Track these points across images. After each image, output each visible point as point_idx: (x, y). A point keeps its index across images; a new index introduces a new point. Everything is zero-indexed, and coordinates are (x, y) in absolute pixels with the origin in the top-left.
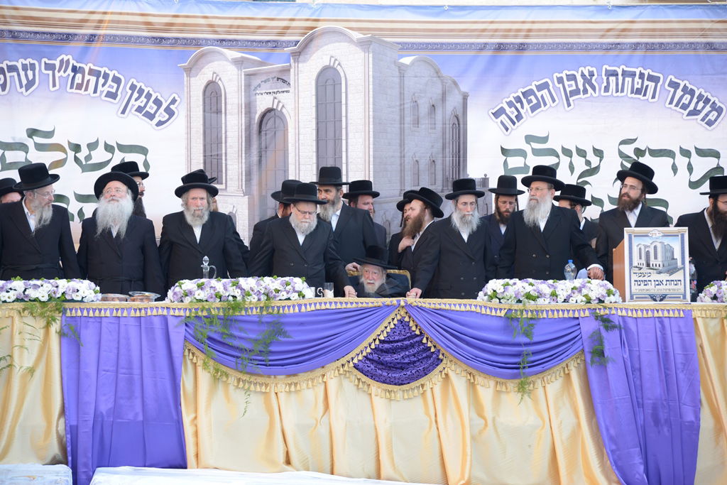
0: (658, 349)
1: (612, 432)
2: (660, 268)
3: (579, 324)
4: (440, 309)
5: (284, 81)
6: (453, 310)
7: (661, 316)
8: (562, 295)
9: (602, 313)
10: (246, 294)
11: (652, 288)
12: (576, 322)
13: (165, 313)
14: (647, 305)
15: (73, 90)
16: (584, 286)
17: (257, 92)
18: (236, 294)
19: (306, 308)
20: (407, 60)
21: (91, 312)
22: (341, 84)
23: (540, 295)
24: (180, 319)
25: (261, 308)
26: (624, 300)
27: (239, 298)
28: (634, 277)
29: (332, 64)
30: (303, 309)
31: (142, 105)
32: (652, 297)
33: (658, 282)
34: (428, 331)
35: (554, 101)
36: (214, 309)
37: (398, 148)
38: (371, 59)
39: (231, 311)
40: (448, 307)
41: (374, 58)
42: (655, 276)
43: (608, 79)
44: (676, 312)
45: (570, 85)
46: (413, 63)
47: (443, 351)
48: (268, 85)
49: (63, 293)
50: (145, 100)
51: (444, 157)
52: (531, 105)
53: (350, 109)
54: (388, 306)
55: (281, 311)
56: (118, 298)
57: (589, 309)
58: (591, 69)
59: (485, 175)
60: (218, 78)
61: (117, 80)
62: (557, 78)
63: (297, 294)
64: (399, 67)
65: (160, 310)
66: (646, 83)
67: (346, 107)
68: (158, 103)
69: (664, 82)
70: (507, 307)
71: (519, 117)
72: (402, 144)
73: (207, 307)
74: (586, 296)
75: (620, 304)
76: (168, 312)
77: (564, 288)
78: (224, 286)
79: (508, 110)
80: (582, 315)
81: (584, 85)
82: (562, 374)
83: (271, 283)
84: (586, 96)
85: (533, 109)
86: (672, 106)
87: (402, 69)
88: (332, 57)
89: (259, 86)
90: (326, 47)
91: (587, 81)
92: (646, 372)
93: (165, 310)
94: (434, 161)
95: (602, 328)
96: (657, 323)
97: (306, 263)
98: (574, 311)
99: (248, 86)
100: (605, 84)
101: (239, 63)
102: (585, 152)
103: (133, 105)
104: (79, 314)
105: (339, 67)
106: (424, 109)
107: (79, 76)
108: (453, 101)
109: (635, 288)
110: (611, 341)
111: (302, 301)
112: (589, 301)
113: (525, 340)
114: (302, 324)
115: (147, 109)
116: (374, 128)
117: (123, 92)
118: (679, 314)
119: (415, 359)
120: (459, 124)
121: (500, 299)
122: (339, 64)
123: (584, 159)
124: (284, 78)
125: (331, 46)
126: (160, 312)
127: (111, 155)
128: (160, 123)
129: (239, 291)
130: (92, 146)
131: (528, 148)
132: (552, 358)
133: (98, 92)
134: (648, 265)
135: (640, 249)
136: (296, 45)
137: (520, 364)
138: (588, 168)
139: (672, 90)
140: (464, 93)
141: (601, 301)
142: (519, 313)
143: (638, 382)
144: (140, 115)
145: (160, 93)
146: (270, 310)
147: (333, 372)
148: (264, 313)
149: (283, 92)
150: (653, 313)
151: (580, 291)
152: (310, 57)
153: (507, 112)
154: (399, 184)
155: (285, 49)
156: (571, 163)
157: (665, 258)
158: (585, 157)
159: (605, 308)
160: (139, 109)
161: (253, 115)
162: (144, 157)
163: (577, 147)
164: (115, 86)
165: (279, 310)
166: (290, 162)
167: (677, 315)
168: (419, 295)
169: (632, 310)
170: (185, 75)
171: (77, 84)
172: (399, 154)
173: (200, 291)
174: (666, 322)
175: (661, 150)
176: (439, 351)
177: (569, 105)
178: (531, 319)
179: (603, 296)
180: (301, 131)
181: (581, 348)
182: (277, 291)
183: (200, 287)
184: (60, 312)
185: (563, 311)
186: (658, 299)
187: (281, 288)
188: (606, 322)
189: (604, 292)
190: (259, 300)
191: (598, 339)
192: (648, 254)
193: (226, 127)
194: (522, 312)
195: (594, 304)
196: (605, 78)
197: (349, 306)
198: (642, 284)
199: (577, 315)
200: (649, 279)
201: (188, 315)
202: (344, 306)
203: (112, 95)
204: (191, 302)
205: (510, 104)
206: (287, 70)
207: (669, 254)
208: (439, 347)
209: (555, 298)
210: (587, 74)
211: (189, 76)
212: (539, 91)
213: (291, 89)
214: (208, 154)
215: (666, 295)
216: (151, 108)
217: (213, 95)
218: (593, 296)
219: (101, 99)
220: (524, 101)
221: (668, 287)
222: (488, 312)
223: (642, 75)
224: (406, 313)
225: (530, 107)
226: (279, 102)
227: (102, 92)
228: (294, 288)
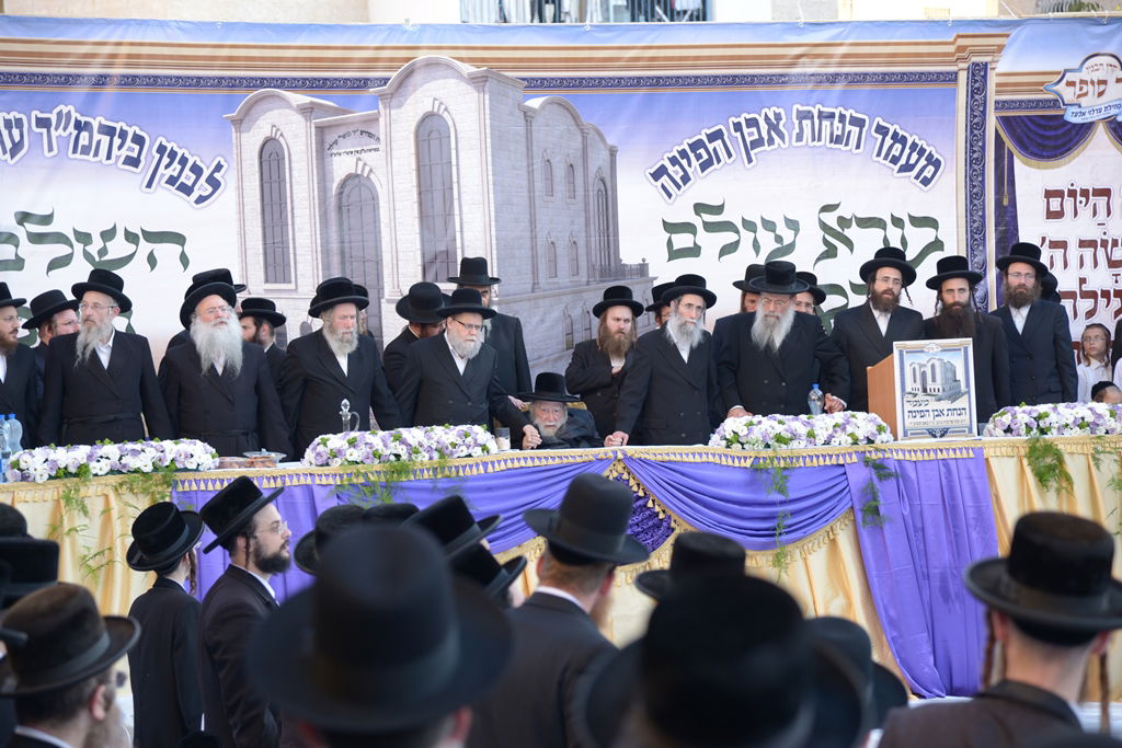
0: (944, 501)
1: (892, 613)
2: (940, 394)
3: (845, 473)
4: (670, 462)
5: (370, 135)
6: (686, 462)
7: (946, 457)
8: (822, 436)
9: (874, 456)
10: (413, 451)
11: (931, 421)
12: (841, 471)
13: (309, 481)
14: (928, 444)
15: (78, 156)
16: (848, 422)
17: (334, 151)
18: (400, 452)
19: (493, 467)
20: (535, 103)
21: (210, 483)
22: (449, 137)
23: (794, 437)
24: (328, 488)
25: (435, 469)
26: (896, 439)
27: (404, 457)
28: (908, 407)
29: (436, 110)
30: (490, 469)
31: (175, 174)
32: (930, 433)
33: (940, 412)
34: (655, 491)
35: (730, 155)
36: (372, 474)
37: (528, 224)
38: (487, 102)
39: (395, 475)
40: (678, 458)
41: (490, 100)
42: (933, 405)
43: (800, 123)
44: (964, 451)
45: (751, 134)
46: (543, 107)
47: (674, 517)
48: (348, 140)
49: (173, 460)
50: (179, 167)
51: (588, 236)
52: (701, 161)
53: (462, 171)
54: (601, 460)
55: (461, 474)
56: (237, 463)
57: (856, 452)
58: (777, 111)
59: (644, 260)
60: (279, 133)
61: (139, 140)
62: (734, 124)
63: (480, 448)
64: (525, 113)
65: (302, 478)
66: (848, 127)
67: (458, 170)
68: (197, 170)
69: (870, 128)
70: (754, 456)
71: (686, 178)
72: (533, 222)
73: (363, 471)
74: (851, 435)
75: (892, 445)
76: (313, 481)
77: (823, 425)
78: (383, 441)
79: (671, 169)
80: (848, 460)
81: (769, 133)
82: (826, 540)
83: (444, 434)
84: (772, 147)
85: (704, 167)
86: (881, 159)
87: (528, 115)
88: (435, 99)
89: (336, 142)
90: (426, 86)
91: (773, 127)
92: (930, 531)
93: (309, 478)
94: (575, 243)
95: (875, 477)
96: (942, 467)
97: (470, 400)
98: (838, 456)
99: (321, 142)
100: (797, 130)
101: (307, 111)
102: (773, 223)
103: (163, 175)
104: (194, 487)
105: (446, 114)
106: (560, 172)
107: (84, 135)
108: (598, 159)
109: (909, 422)
110: (887, 491)
111: (487, 458)
112: (855, 443)
113: (778, 497)
114: (489, 489)
115: (182, 179)
116: (495, 198)
117: (149, 156)
118: (968, 453)
119: (640, 529)
120: (606, 191)
121: (742, 444)
122: (446, 109)
123: (772, 234)
124: (370, 131)
125: (432, 85)
126: (302, 481)
127: (134, 246)
128: (201, 200)
129: (404, 447)
130: (108, 235)
131: (697, 221)
132: (815, 520)
133: (113, 156)
134: (925, 390)
135: (914, 369)
136: (385, 84)
137: (774, 529)
138: (779, 245)
139: (880, 137)
140: (612, 147)
141: (870, 441)
142: (768, 461)
143: (922, 546)
144: (173, 189)
145: (198, 156)
146: (447, 472)
147: (533, 552)
148: (439, 476)
149: (370, 150)
150: (936, 454)
151: (844, 429)
152: (406, 100)
153: (670, 171)
154: (531, 276)
155: (371, 90)
156: (755, 240)
157: (946, 380)
158: (774, 231)
159: (877, 450)
160: (172, 181)
161: (328, 185)
162: (181, 248)
163: (762, 218)
164: (137, 147)
165: (458, 472)
166: (384, 249)
167: (965, 455)
168: (626, 441)
169: (910, 452)
170: (233, 130)
171: (83, 146)
172: (529, 234)
173: (352, 450)
174: (953, 465)
175: (870, 219)
176: (670, 517)
177: (750, 161)
178: (785, 468)
179: (874, 435)
180: (398, 205)
181: (850, 505)
182: (454, 445)
183: (352, 443)
184: (168, 487)
185: (824, 456)
186: (938, 435)
187: (460, 441)
188: (879, 468)
189: (874, 429)
190: (431, 458)
191: (870, 494)
192: (924, 374)
193: (292, 201)
194: (772, 460)
195: (862, 446)
196: (796, 122)
197: (550, 462)
198: (918, 416)
199: (841, 462)
200: (926, 408)
201: (339, 483)
202: (544, 462)
203: (133, 162)
204: (342, 465)
205: (674, 161)
206: (374, 120)
207: (950, 375)
208: (669, 513)
209: (812, 439)
210: (772, 117)
211: (239, 131)
212: (710, 142)
213: (382, 146)
214: (269, 241)
215: (948, 429)
216: (188, 178)
217: (271, 157)
218: (861, 434)
219: (118, 168)
220: (692, 156)
221: (951, 418)
222: (730, 463)
223: (842, 117)
224: (624, 468)
225: (700, 165)
226: (365, 164)
227: (118, 157)
228: (476, 440)
